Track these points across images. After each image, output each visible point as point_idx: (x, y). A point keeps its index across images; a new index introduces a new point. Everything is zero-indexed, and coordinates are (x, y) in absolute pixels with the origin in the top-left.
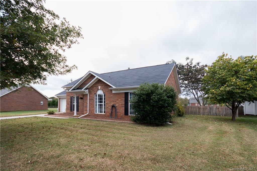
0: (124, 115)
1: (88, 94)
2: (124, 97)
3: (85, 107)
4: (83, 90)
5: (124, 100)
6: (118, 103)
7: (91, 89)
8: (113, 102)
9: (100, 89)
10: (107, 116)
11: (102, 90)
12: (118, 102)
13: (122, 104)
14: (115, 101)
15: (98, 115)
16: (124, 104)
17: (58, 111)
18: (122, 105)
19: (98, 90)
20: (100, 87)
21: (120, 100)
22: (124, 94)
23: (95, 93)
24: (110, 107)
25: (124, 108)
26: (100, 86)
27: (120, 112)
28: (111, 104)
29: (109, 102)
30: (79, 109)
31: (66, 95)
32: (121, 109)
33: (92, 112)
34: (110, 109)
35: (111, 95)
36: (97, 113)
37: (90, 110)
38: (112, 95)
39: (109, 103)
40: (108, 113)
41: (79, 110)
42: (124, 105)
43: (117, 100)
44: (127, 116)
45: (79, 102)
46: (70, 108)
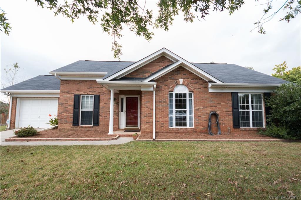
0: (232, 127)
1: (153, 92)
2: (231, 99)
3: (145, 116)
4: (146, 82)
5: (231, 105)
6: (219, 109)
7: (161, 82)
8: (211, 107)
9: (183, 84)
10: (199, 132)
11: (187, 86)
12: (220, 107)
13: (227, 110)
14: (215, 105)
15: (178, 130)
16: (231, 110)
17: (8, 127)
18: (227, 113)
19: (178, 84)
20: (181, 81)
21: (223, 104)
22: (231, 95)
23: (170, 90)
24: (204, 115)
25: (231, 117)
26: (183, 79)
27: (225, 124)
28: (206, 110)
29: (202, 107)
30: (100, 120)
31: (59, 91)
32: (227, 119)
33: (163, 125)
34: (205, 119)
35: (205, 96)
36: (174, 127)
37: (158, 121)
38: (207, 96)
39: (202, 109)
40: (201, 125)
41: (101, 123)
42: (231, 113)
43: (218, 104)
44: (238, 129)
45: (100, 107)
46: (72, 119)
